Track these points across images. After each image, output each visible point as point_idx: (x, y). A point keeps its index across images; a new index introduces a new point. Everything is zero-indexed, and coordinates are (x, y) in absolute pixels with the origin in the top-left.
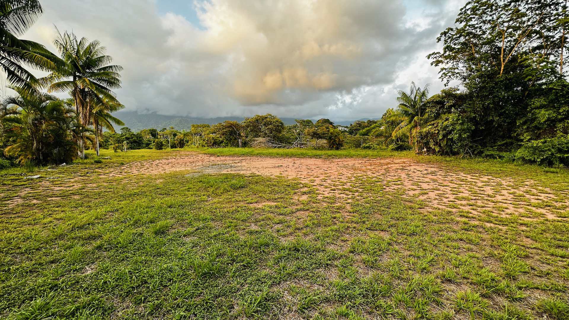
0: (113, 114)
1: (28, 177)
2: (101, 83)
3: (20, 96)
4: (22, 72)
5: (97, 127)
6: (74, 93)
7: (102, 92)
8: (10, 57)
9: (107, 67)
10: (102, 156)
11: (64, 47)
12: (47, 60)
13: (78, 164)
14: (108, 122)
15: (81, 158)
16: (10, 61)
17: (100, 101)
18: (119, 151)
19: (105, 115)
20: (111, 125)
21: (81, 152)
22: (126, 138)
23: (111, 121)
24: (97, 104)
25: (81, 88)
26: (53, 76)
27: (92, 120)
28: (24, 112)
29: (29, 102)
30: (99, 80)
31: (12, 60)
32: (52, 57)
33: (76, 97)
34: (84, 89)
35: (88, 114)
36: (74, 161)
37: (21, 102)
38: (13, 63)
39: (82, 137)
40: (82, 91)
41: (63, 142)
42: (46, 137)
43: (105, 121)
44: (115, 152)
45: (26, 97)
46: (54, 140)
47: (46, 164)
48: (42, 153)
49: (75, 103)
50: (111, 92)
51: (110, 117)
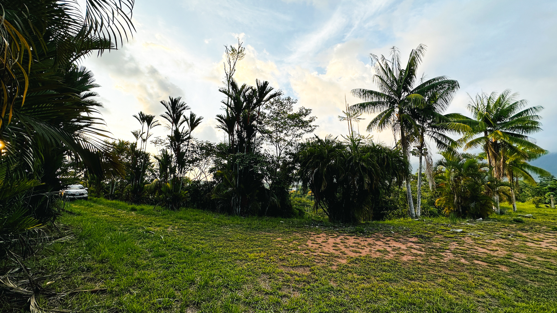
0: (532, 163)
1: (453, 230)
2: (514, 130)
3: (444, 158)
4: (446, 140)
5: (512, 179)
6: (486, 147)
7: (516, 141)
8: (438, 131)
9: (522, 112)
10: (521, 212)
11: (475, 108)
12: (464, 125)
13: (494, 219)
14: (526, 172)
15: (497, 213)
16: (438, 133)
17: (514, 150)
18: (543, 206)
19: (522, 165)
20: (530, 176)
21: (496, 206)
22: (550, 188)
23: (530, 172)
24: (511, 155)
25: (493, 141)
26: (467, 136)
27: (506, 172)
28: (447, 172)
29: (451, 162)
30: (512, 128)
31: (440, 133)
32: (467, 121)
33: (488, 151)
34: (496, 142)
35: (501, 166)
36: (490, 217)
37: (445, 163)
38: (440, 135)
39: (498, 192)
40: (495, 144)
41: (479, 197)
42: (464, 192)
43: (522, 172)
44: (537, 207)
45: (449, 159)
46: (470, 195)
47: (465, 217)
48: (461, 206)
49: (488, 157)
50: (529, 139)
51: (529, 167)
